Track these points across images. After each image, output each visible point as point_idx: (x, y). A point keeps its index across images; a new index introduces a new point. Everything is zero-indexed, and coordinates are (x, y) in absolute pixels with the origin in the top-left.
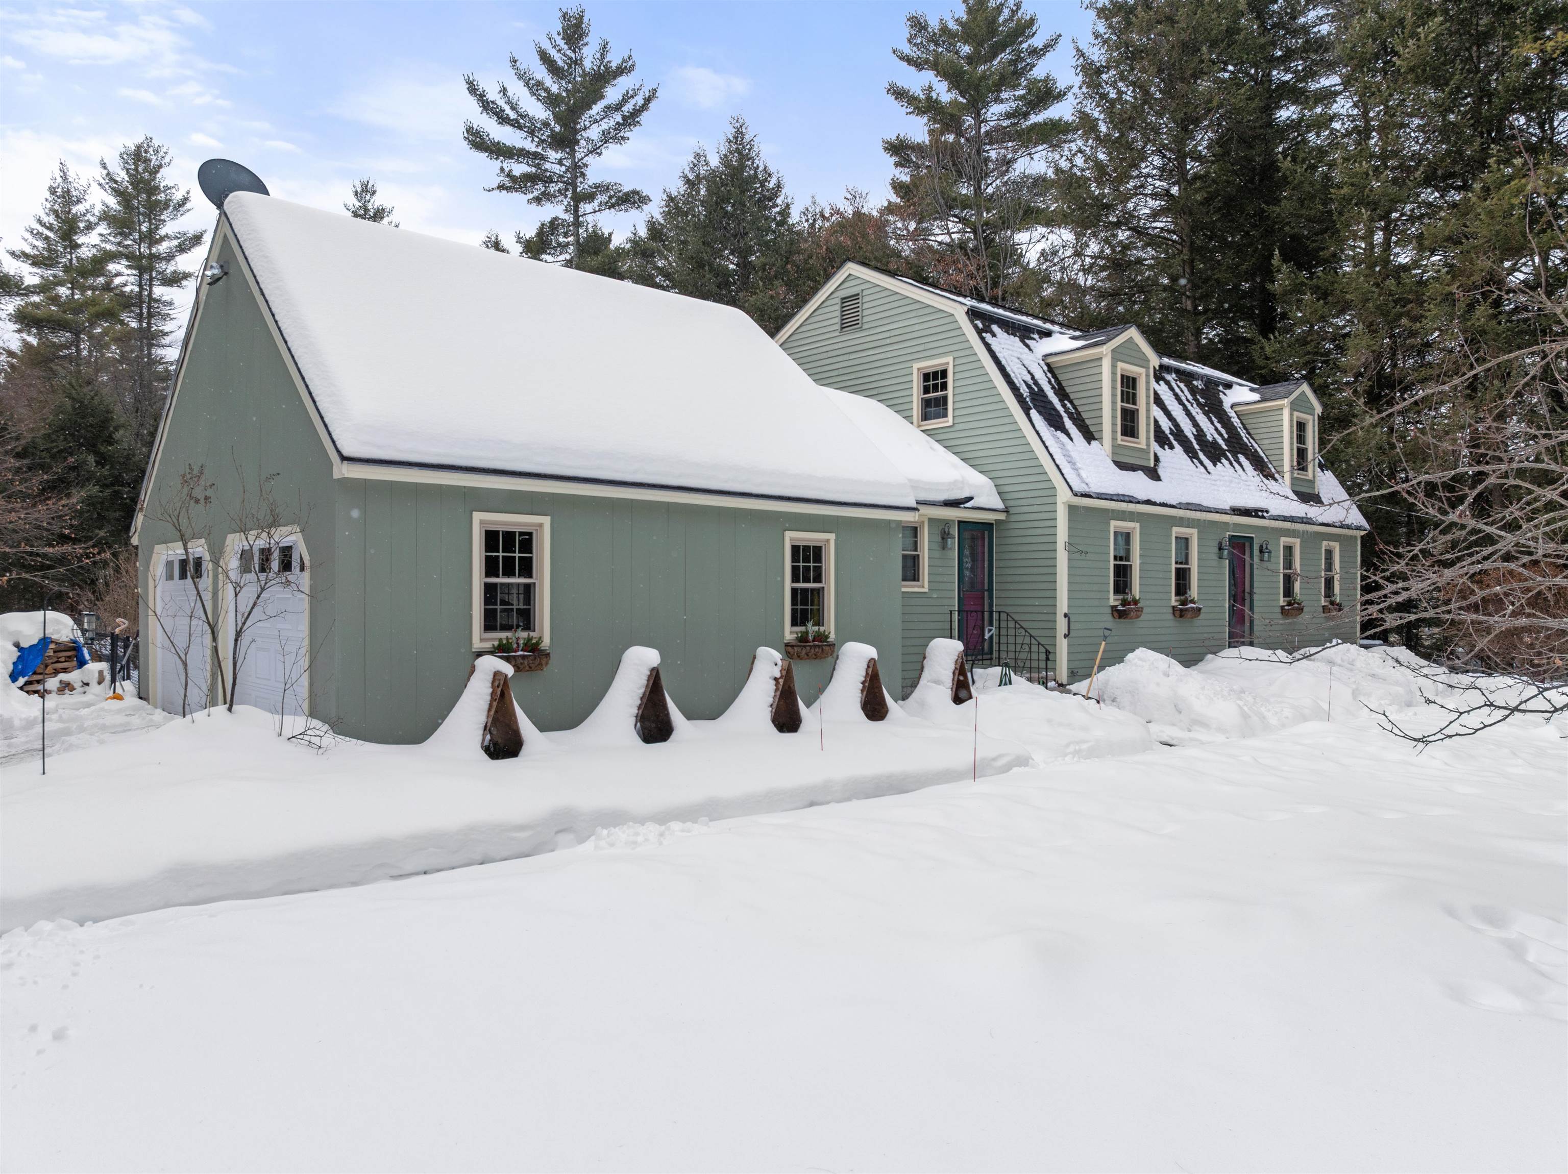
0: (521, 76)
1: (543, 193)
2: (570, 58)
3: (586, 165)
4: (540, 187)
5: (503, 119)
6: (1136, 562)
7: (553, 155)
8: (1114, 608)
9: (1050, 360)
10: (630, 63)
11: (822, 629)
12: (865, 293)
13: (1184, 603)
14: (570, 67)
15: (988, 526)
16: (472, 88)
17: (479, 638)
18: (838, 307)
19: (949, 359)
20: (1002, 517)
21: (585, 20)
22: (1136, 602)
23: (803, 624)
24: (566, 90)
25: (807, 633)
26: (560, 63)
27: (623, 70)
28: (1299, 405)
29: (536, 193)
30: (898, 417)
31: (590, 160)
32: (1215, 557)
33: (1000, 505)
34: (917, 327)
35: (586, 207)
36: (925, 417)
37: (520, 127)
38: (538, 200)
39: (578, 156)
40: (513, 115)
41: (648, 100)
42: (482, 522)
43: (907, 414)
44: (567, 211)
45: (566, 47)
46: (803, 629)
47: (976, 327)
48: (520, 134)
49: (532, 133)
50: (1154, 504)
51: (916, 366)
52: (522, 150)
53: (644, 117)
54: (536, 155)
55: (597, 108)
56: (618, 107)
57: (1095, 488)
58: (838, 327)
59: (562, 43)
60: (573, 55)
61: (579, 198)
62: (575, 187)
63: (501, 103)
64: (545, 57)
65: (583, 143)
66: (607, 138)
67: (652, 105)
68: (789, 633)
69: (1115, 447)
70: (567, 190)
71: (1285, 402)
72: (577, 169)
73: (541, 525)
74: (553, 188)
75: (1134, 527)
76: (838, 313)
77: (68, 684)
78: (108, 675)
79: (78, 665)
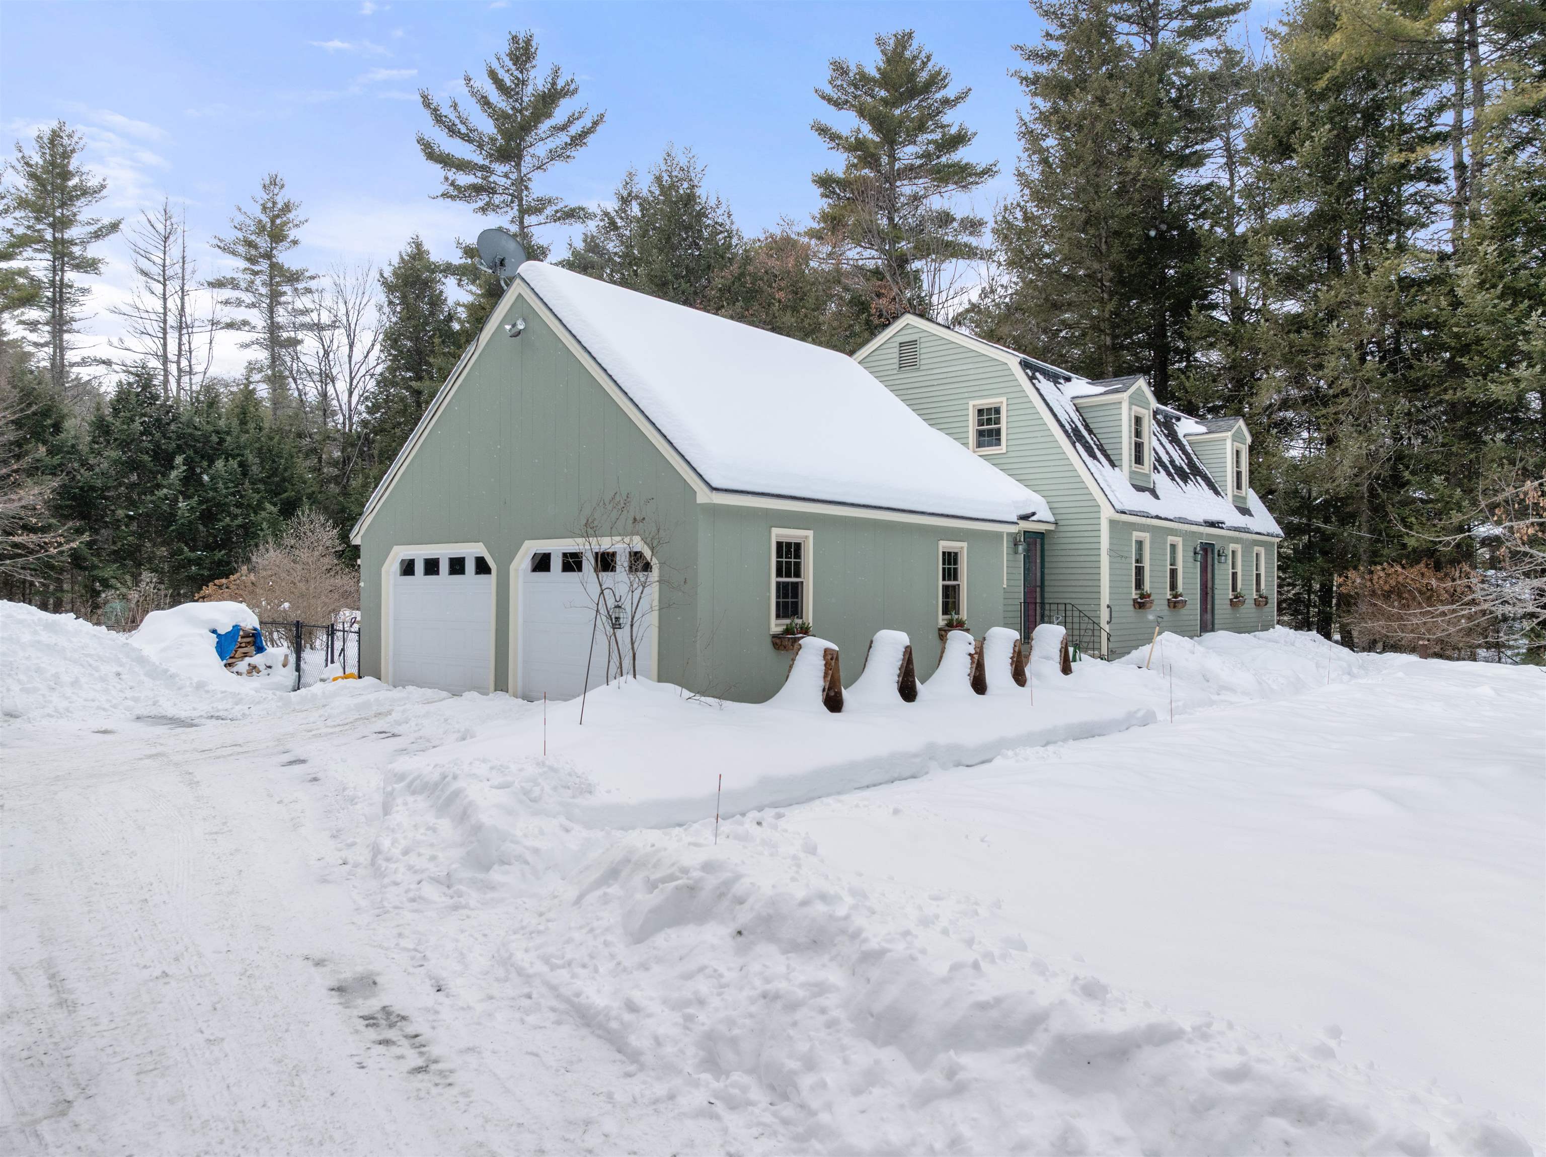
0: (473, 94)
1: (488, 204)
2: (518, 79)
3: (529, 179)
4: (485, 198)
5: (452, 131)
6: (1147, 564)
7: (500, 168)
8: (1135, 600)
9: (1077, 401)
10: (572, 87)
11: (959, 617)
12: (923, 340)
13: (1176, 596)
14: (517, 85)
15: (1041, 535)
16: (426, 102)
18: (897, 350)
19: (1004, 399)
20: (1052, 527)
21: (534, 43)
22: (1149, 596)
23: (949, 613)
24: (513, 108)
25: (950, 618)
26: (509, 83)
27: (566, 92)
28: (1237, 437)
29: (480, 204)
30: (957, 444)
31: (536, 176)
32: (1191, 560)
33: (1052, 519)
34: (972, 372)
35: (529, 220)
36: (980, 445)
37: (470, 141)
38: (483, 210)
39: (524, 170)
40: (463, 130)
41: (595, 124)
42: (777, 536)
43: (964, 441)
44: (512, 222)
45: (514, 68)
47: (1027, 374)
48: (471, 147)
49: (481, 146)
50: (1160, 518)
51: (972, 403)
52: (469, 162)
53: (590, 139)
54: (483, 168)
55: (545, 126)
56: (564, 128)
57: (1127, 507)
58: (897, 366)
59: (509, 64)
60: (520, 76)
61: (524, 211)
62: (521, 200)
63: (453, 116)
64: (493, 75)
65: (527, 158)
66: (555, 155)
67: (599, 128)
68: (943, 620)
69: (1132, 473)
70: (512, 202)
71: (1229, 434)
72: (521, 183)
73: (806, 537)
74: (497, 199)
75: (1146, 536)
76: (897, 355)
77: (255, 667)
78: (292, 659)
79: (260, 649)
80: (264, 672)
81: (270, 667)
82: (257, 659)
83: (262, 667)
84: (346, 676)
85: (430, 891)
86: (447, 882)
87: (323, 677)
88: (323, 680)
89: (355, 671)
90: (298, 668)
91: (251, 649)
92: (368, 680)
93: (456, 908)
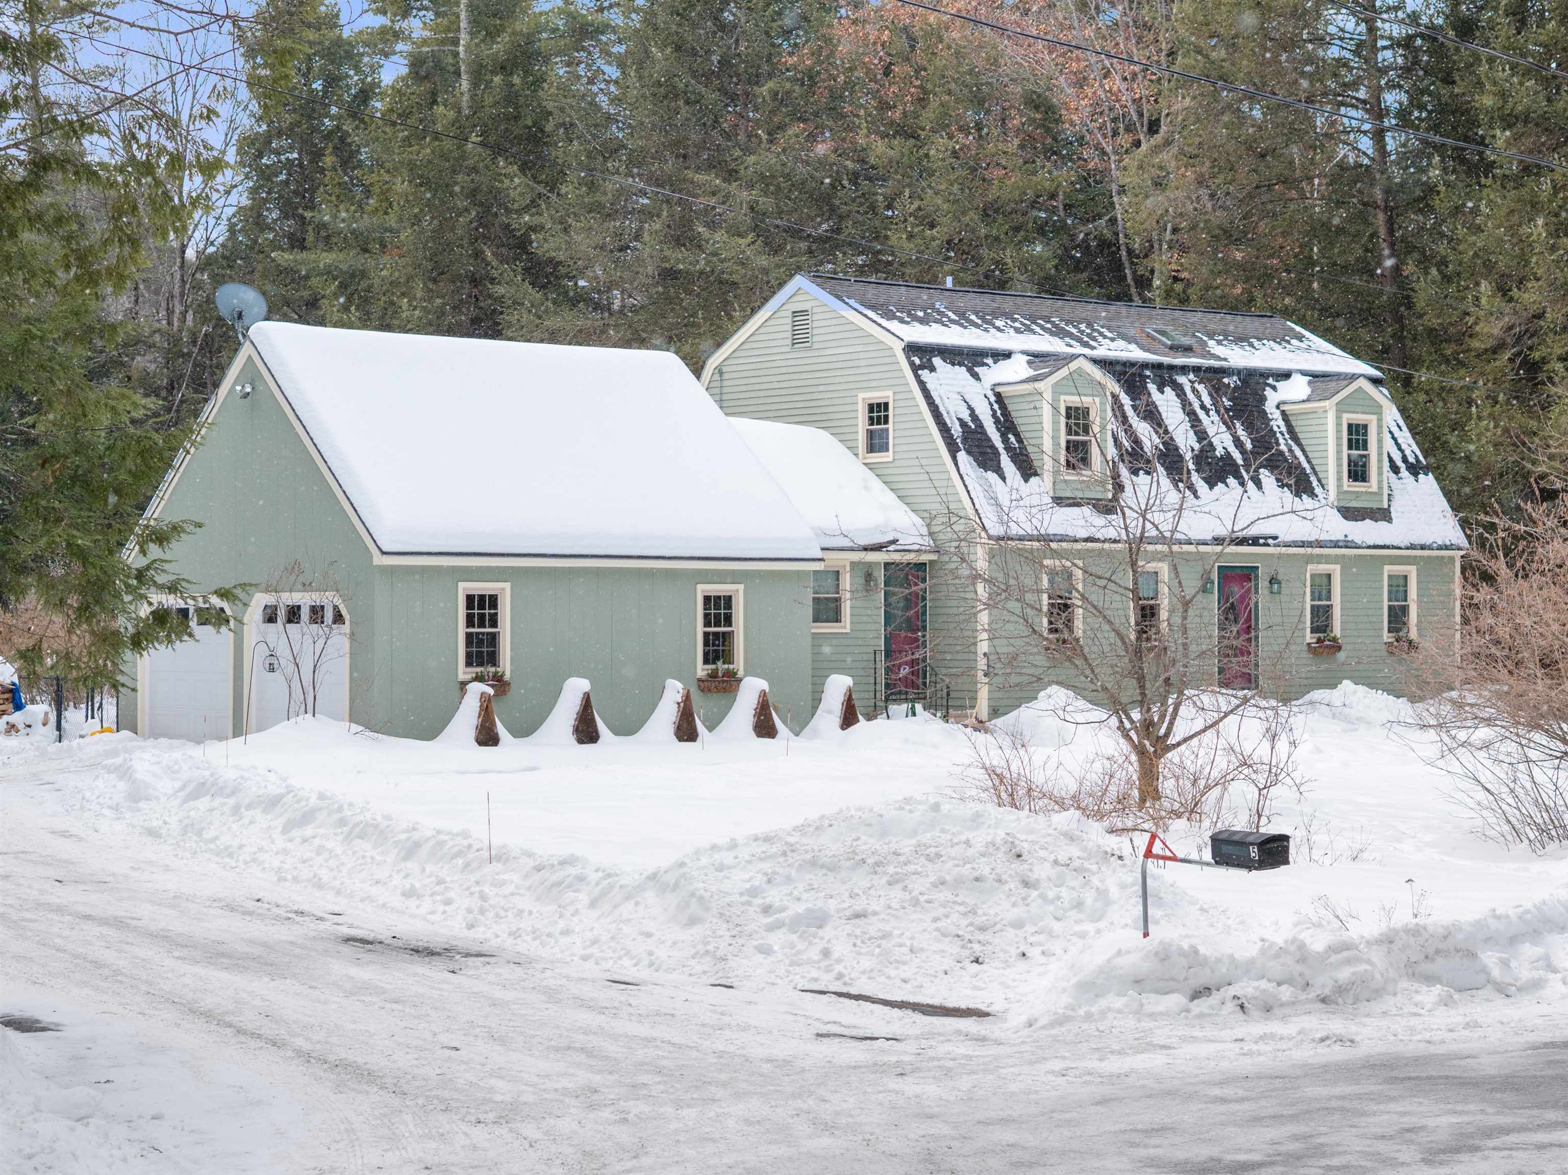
6: (1078, 600)
9: (1001, 389)
11: (731, 667)
12: (813, 309)
15: (921, 566)
17: (463, 672)
18: (789, 321)
19: (889, 393)
20: (933, 557)
22: (1078, 640)
23: (714, 663)
25: (717, 669)
30: (841, 448)
32: (1195, 590)
33: (930, 545)
34: (862, 355)
36: (871, 449)
42: (464, 589)
46: (713, 666)
47: (912, 364)
51: (861, 396)
58: (789, 342)
68: (702, 670)
69: (1057, 482)
71: (1327, 403)
73: (503, 589)
75: (1073, 565)
76: (788, 327)
77: (13, 726)
78: (53, 717)
79: (19, 707)
80: (23, 731)
81: (29, 726)
82: (17, 718)
83: (21, 726)
84: (103, 730)
85: (106, 811)
86: (116, 808)
87: (82, 733)
88: (82, 737)
89: (114, 727)
90: (59, 727)
91: (10, 707)
92: (125, 733)
93: (118, 819)
